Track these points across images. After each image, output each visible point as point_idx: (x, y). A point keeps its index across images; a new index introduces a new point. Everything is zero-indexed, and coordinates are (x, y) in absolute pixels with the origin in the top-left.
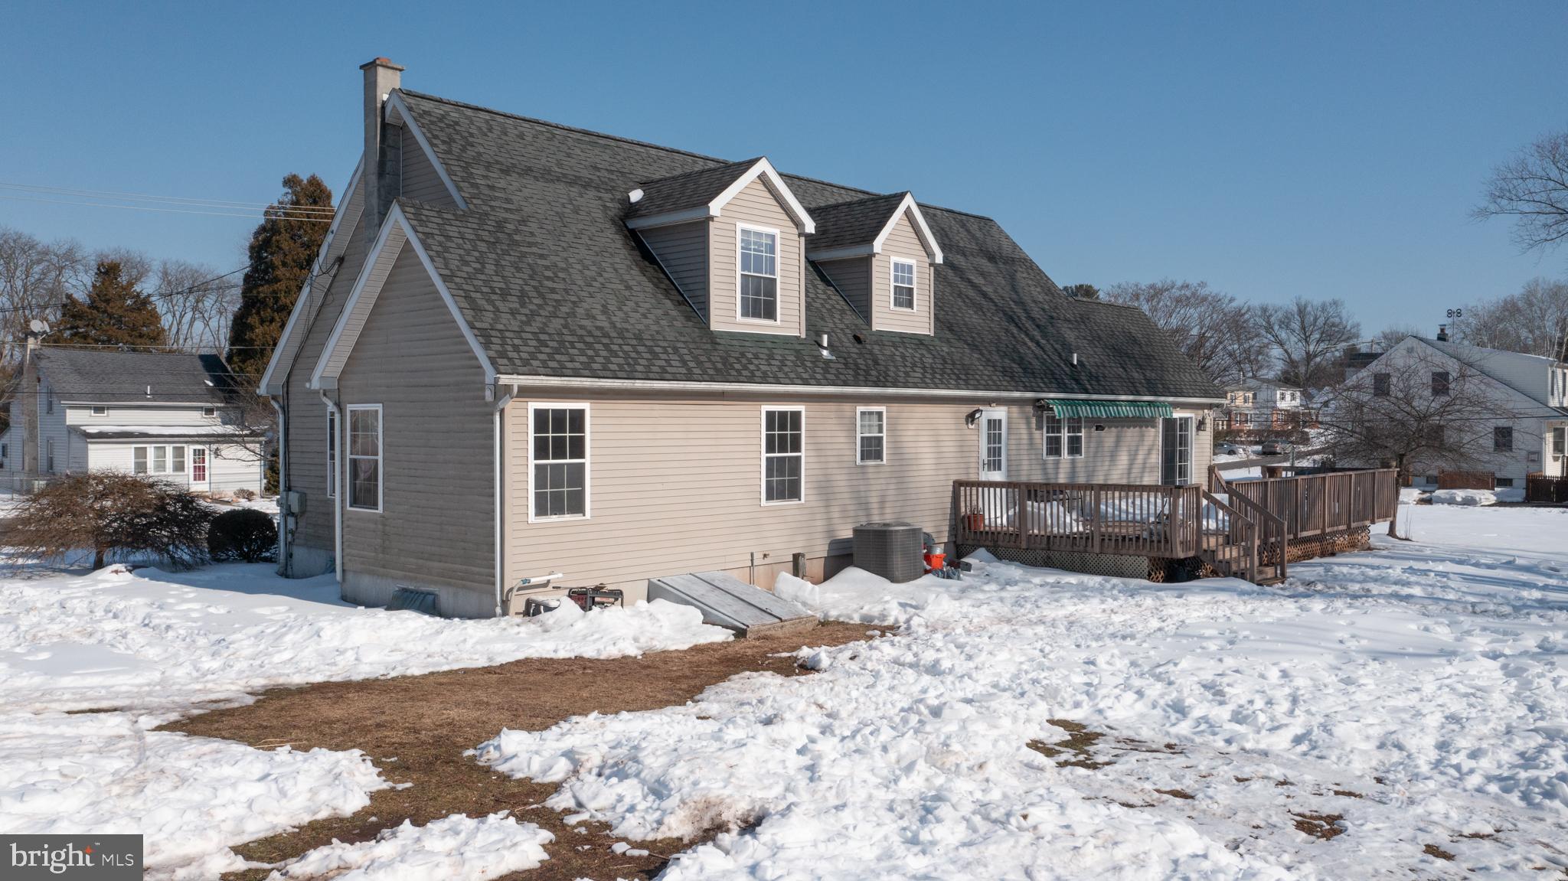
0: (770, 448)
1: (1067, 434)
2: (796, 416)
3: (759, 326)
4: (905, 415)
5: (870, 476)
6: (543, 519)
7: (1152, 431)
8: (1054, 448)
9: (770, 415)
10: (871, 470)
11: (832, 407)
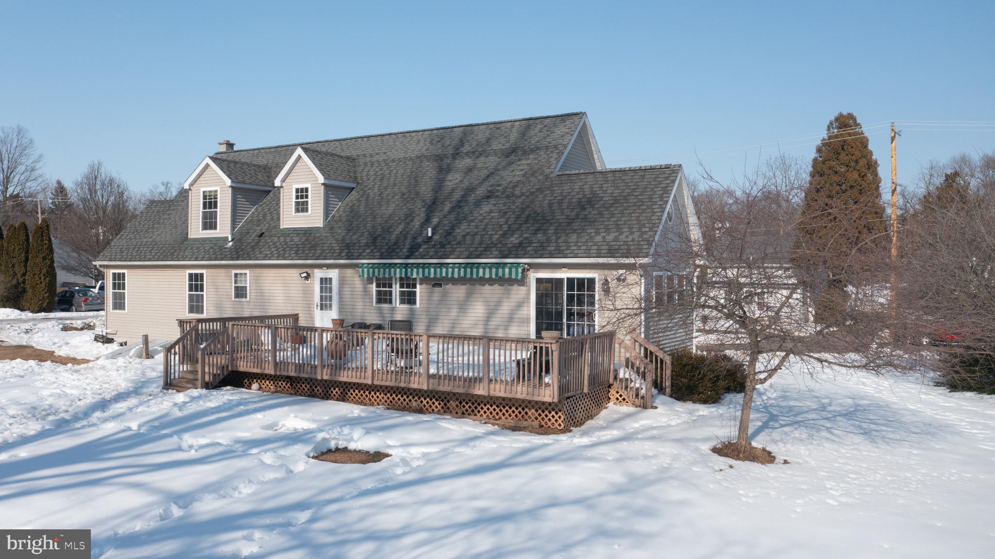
0: (191, 290)
1: (398, 289)
2: (202, 275)
3: (210, 234)
4: (265, 275)
5: (245, 307)
6: (115, 311)
7: (523, 289)
8: (384, 298)
9: (191, 275)
10: (245, 303)
11: (222, 271)
